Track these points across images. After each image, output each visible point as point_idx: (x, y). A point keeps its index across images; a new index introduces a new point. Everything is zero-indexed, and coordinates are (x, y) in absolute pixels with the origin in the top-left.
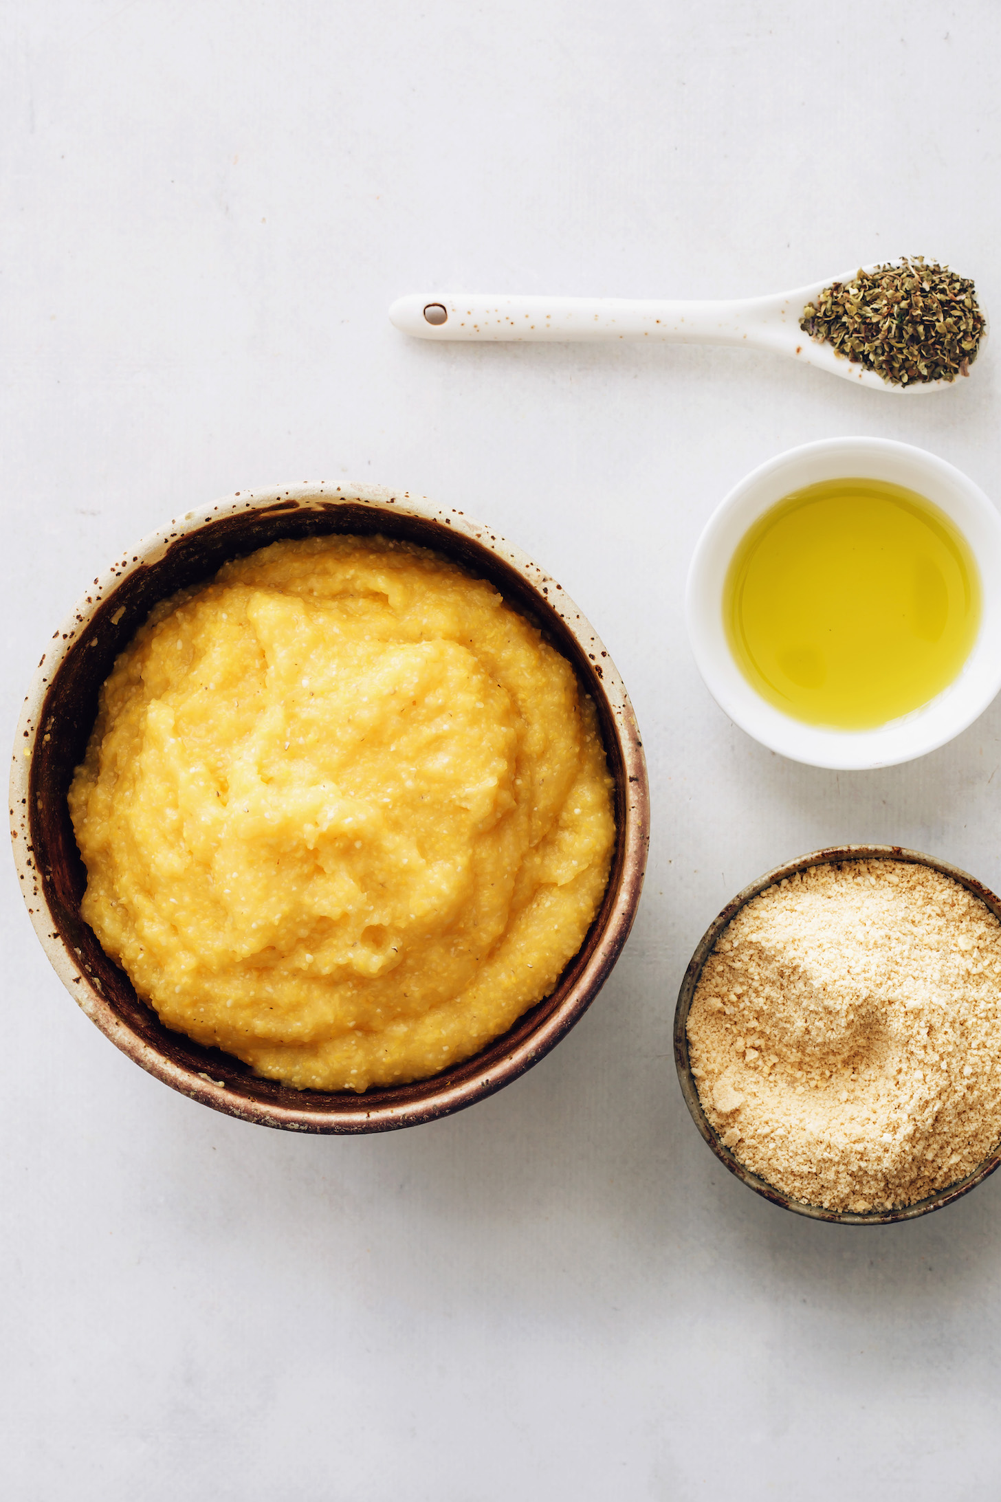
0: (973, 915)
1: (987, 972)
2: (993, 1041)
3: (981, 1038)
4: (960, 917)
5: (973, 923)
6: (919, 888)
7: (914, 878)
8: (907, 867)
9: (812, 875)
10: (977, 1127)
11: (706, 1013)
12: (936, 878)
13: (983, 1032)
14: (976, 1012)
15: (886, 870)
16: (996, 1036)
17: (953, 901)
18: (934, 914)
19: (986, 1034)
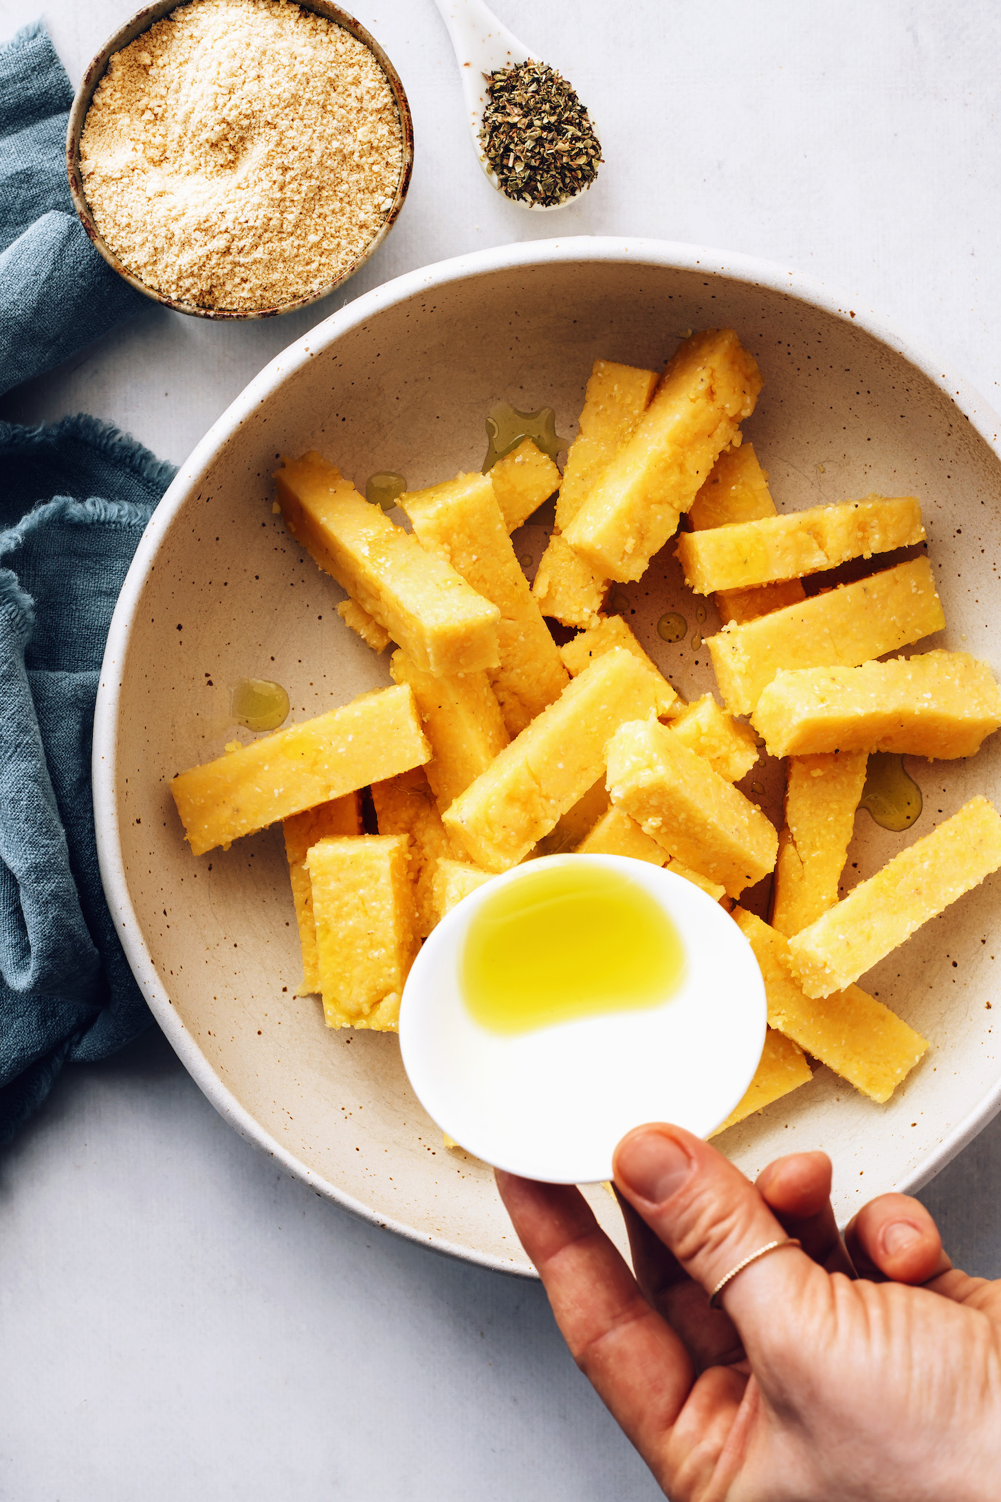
0: (384, 116)
1: (366, 167)
2: (335, 220)
3: (326, 210)
4: (372, 111)
5: (380, 123)
6: (357, 67)
7: (358, 57)
8: (358, 44)
9: (281, 6)
10: (279, 278)
11: (133, 62)
12: (374, 68)
13: (331, 207)
14: (336, 188)
15: (341, 40)
16: (339, 217)
17: (375, 94)
18: (353, 95)
19: (333, 212)
